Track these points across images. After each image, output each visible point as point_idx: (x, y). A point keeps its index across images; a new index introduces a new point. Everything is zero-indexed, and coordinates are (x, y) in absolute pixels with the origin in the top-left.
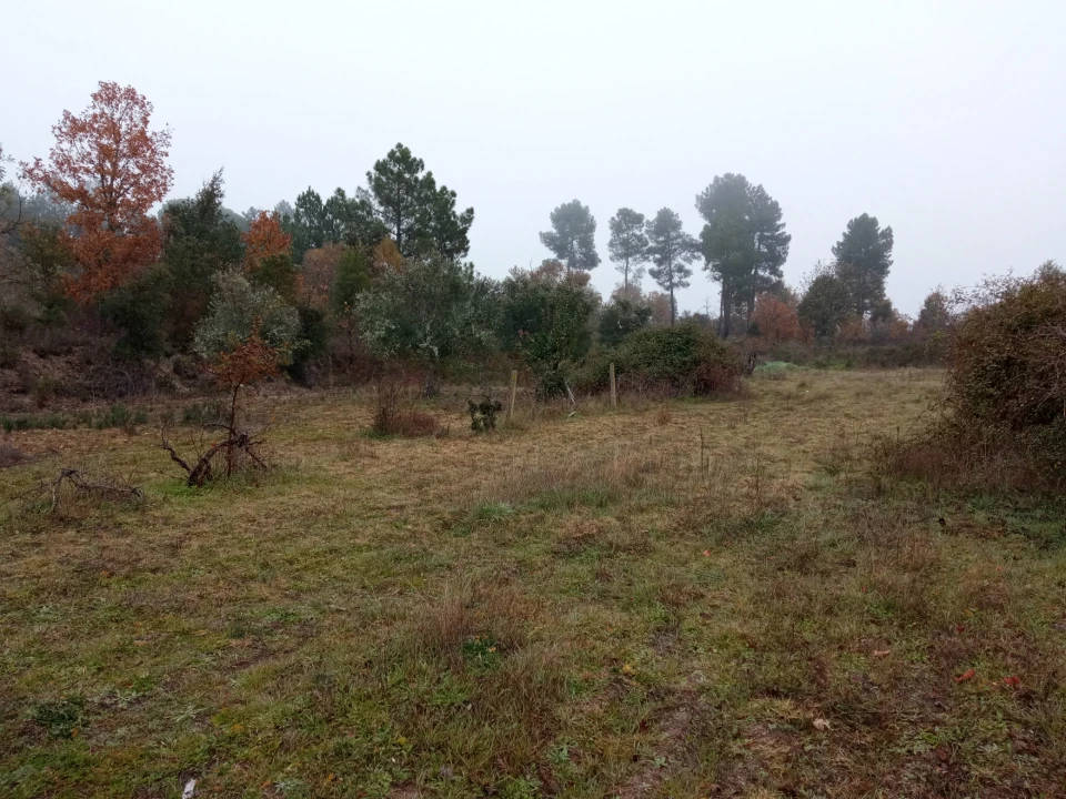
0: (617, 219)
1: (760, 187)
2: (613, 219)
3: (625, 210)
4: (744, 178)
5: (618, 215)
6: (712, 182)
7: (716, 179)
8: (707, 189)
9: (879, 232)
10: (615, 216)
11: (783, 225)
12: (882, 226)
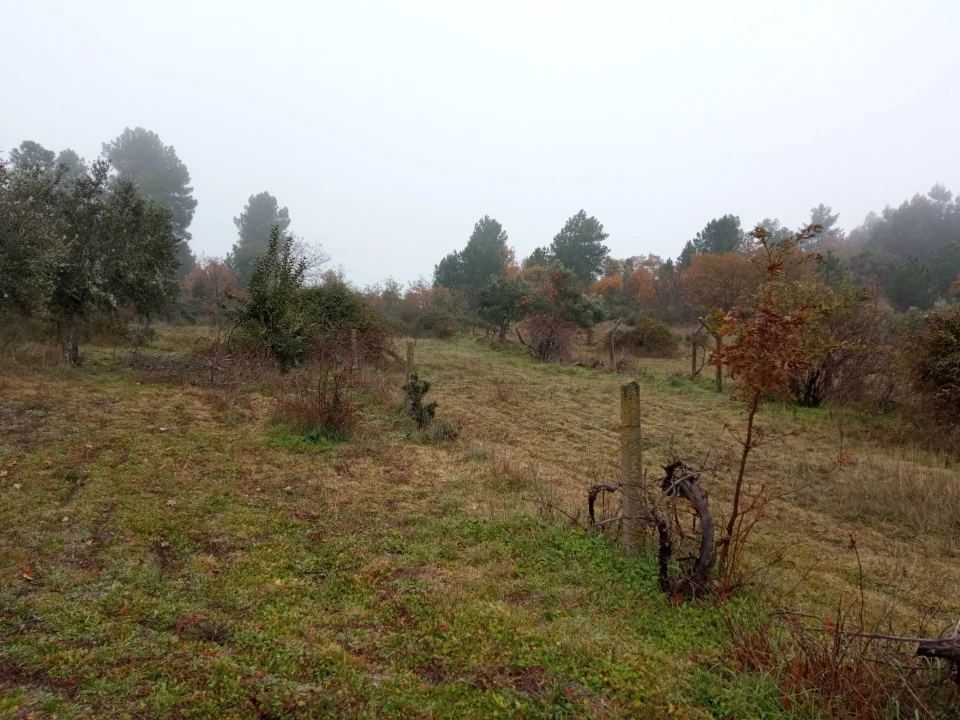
0: (20, 151)
1: (172, 148)
2: (15, 150)
3: (32, 143)
4: (157, 136)
5: (22, 147)
6: (123, 133)
7: (127, 131)
8: (118, 139)
9: (278, 210)
10: (18, 148)
11: (191, 189)
12: (280, 206)
